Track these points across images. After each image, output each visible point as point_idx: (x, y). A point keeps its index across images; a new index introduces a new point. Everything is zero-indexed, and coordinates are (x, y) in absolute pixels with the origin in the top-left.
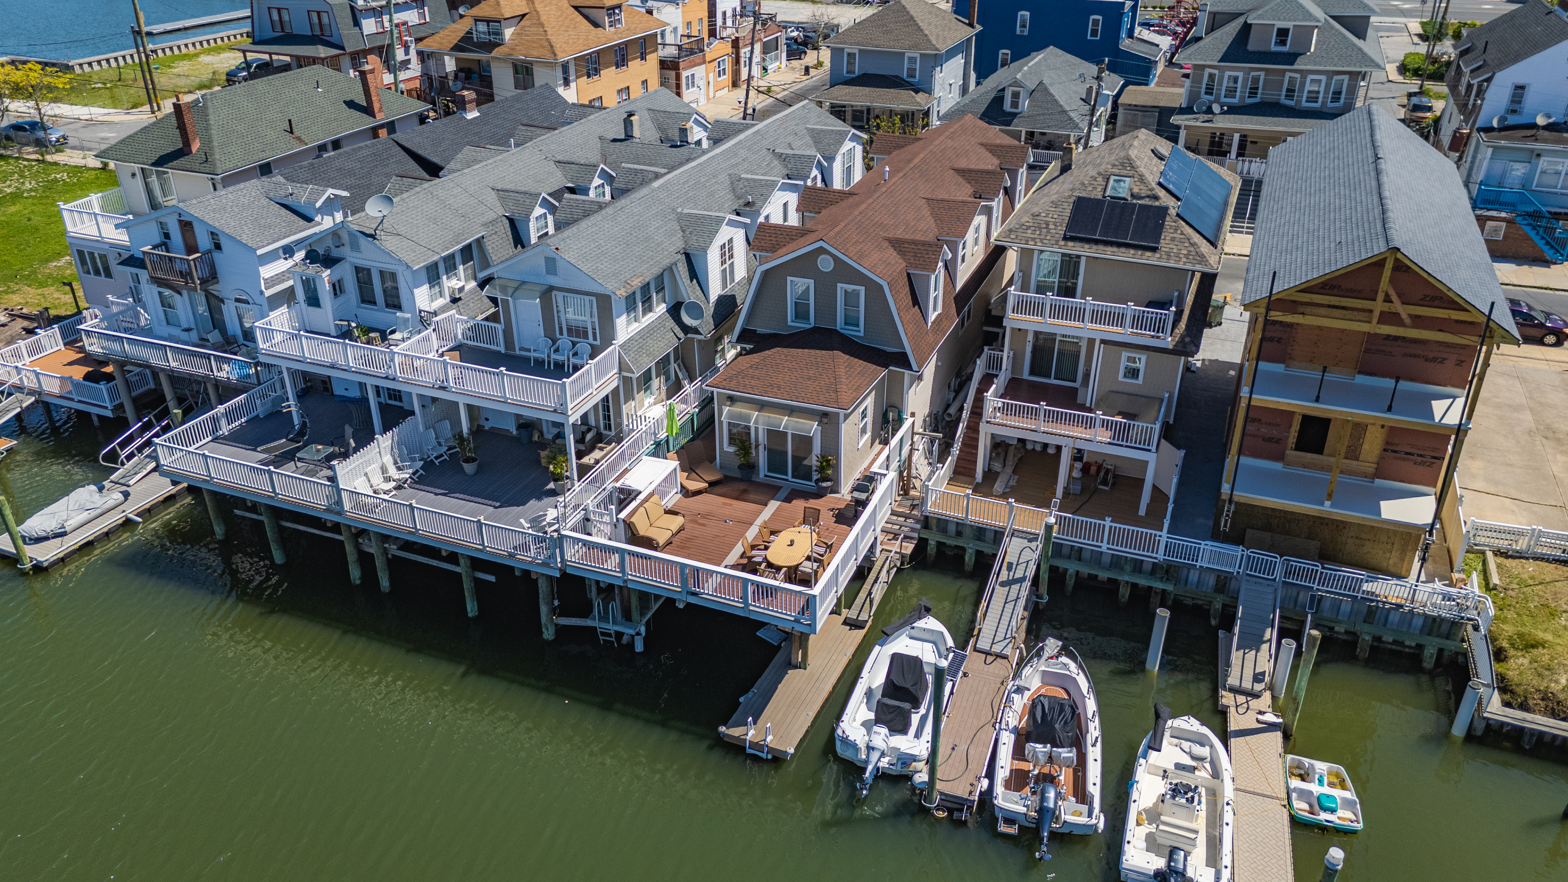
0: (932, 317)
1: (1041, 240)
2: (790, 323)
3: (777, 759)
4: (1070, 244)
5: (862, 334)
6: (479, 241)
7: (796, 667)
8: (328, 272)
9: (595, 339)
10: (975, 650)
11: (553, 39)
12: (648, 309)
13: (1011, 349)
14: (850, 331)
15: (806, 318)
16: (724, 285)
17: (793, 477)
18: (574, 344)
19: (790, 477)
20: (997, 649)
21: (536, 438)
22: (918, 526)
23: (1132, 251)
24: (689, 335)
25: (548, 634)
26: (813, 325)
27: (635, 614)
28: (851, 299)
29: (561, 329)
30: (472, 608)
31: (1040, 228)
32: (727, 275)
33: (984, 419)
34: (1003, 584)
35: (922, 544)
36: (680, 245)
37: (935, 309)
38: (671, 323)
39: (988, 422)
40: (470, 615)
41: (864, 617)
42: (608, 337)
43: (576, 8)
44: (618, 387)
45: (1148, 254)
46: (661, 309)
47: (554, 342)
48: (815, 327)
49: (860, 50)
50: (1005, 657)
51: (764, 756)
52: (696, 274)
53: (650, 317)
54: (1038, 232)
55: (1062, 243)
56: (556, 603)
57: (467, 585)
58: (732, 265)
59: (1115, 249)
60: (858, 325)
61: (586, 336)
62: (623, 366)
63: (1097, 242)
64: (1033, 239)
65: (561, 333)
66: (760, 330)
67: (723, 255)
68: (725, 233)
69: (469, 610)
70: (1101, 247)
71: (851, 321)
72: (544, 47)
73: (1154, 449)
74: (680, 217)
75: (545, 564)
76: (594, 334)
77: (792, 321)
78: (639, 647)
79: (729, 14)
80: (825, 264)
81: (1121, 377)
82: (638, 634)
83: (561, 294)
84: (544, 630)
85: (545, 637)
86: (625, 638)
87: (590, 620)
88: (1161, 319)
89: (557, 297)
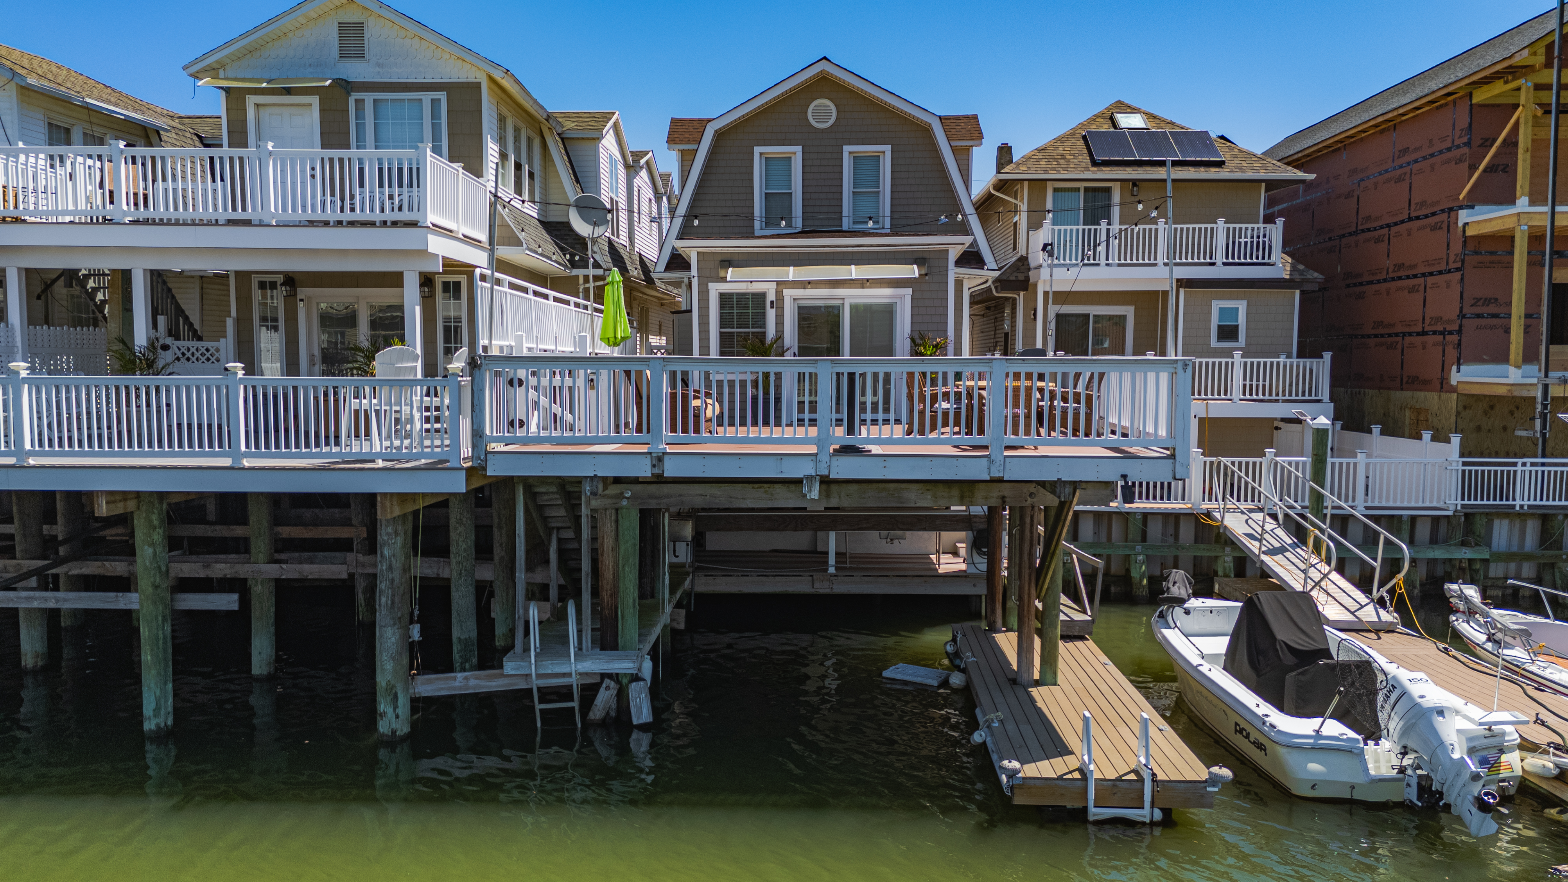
2: (758, 233)
7: (1036, 683)
12: (519, 188)
14: (866, 230)
20: (1367, 617)
24: (575, 272)
25: (393, 717)
26: (800, 228)
27: (629, 626)
28: (866, 168)
30: (155, 707)
31: (1056, 160)
34: (1268, 553)
38: (548, 238)
45: (1213, 169)
46: (531, 208)
51: (1144, 814)
53: (519, 203)
54: (1055, 163)
55: (1095, 169)
56: (416, 632)
60: (878, 220)
63: (1139, 164)
71: (862, 216)
73: (1326, 397)
75: (427, 470)
77: (762, 229)
78: (639, 708)
80: (822, 115)
81: (1214, 343)
82: (636, 678)
83: (369, 98)
84: (382, 707)
85: (383, 727)
86: (605, 698)
87: (510, 666)
88: (1264, 242)
89: (358, 103)
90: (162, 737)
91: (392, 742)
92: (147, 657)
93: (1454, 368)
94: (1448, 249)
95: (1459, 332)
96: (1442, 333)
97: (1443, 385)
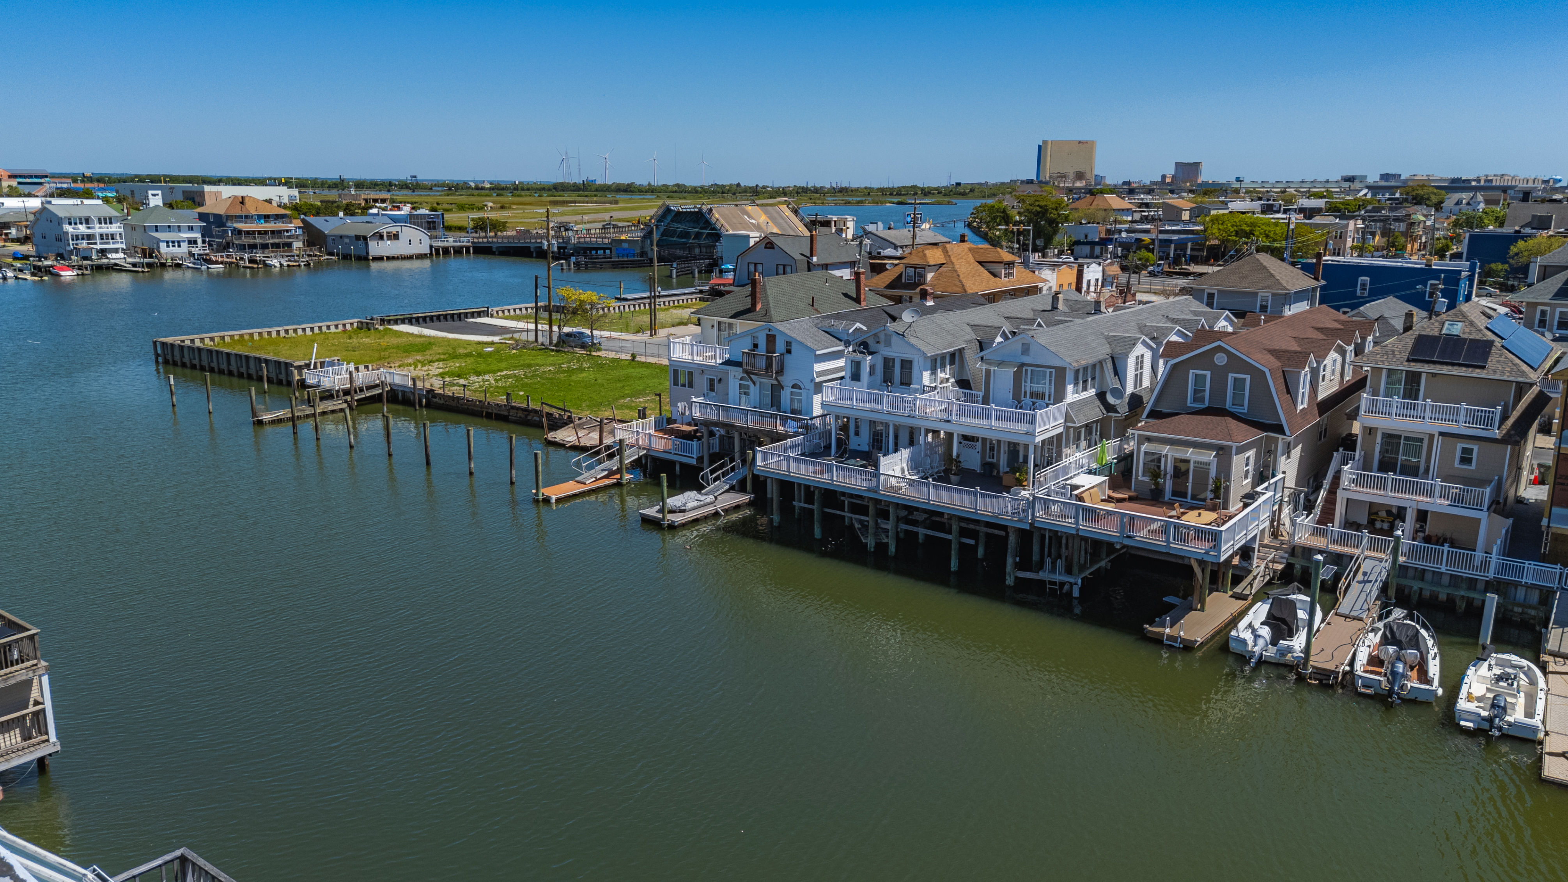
0: (1300, 407)
1: (1388, 362)
2: (1189, 404)
3: (1188, 647)
4: (1412, 364)
5: (1246, 411)
6: (961, 350)
7: (1196, 610)
8: (870, 357)
9: (1049, 399)
10: (1336, 614)
11: (964, 281)
12: (1085, 389)
13: (1362, 450)
14: (1236, 410)
15: (1202, 400)
16: (1136, 387)
17: (1191, 499)
18: (1034, 403)
19: (1189, 500)
20: (1354, 614)
21: (995, 473)
22: (1286, 555)
23: (1464, 369)
24: (1110, 414)
25: (1010, 581)
26: (1207, 403)
27: (1075, 569)
28: (1239, 384)
29: (1025, 393)
30: (954, 565)
31: (1388, 355)
32: (1138, 379)
33: (1341, 486)
34: (1358, 582)
35: (1289, 566)
36: (1109, 351)
37: (1302, 403)
38: (1098, 403)
39: (1344, 489)
40: (952, 569)
41: (1247, 592)
42: (1059, 397)
43: (980, 263)
44: (1062, 433)
45: (1478, 370)
46: (1092, 392)
47: (1019, 403)
48: (1208, 407)
49: (1219, 291)
50: (1361, 620)
51: (1177, 645)
52: (1119, 372)
53: (1084, 395)
54: (1385, 357)
55: (1406, 363)
56: (1018, 559)
57: (954, 546)
58: (1141, 373)
59: (1450, 367)
60: (1243, 405)
61: (1044, 397)
62: (1067, 420)
63: (1434, 363)
64: (1382, 361)
65: (1025, 397)
66: (1164, 410)
67: (1137, 364)
68: (1139, 349)
69: (952, 565)
70: (1438, 366)
71: (1236, 403)
72: (956, 286)
73: (1485, 509)
74: (1107, 338)
75: (1020, 520)
76: (1050, 396)
77: (1190, 401)
78: (1076, 593)
79: (1093, 283)
80: (1221, 359)
81: (1457, 464)
82: (1076, 584)
83: (1029, 369)
84: (1007, 577)
85: (1007, 583)
86: (1066, 587)
87: (1041, 573)
88: (1491, 416)
89: (1026, 370)
90: (955, 572)
91: (1009, 587)
92: (953, 552)
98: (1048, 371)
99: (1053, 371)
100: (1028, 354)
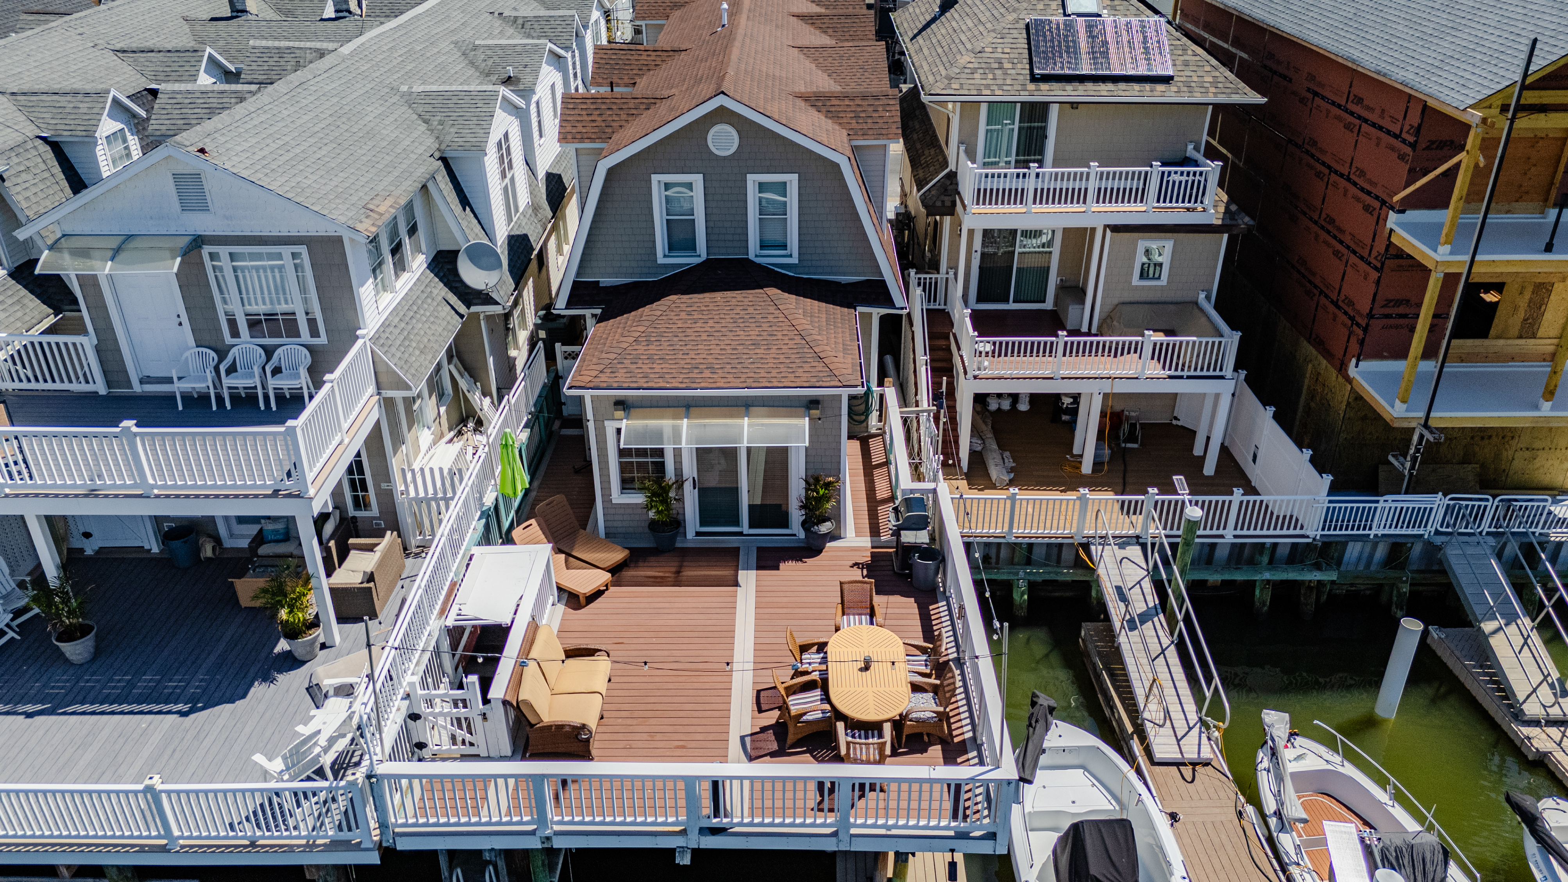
0: (888, 219)
1: (1000, 87)
2: (661, 260)
5: (795, 260)
9: (314, 333)
10: (1153, 761)
12: (400, 266)
14: (771, 259)
15: (690, 246)
16: (509, 217)
17: (751, 526)
18: (269, 352)
19: (746, 529)
20: (1187, 752)
21: (208, 551)
23: (1136, 87)
24: (474, 309)
26: (704, 256)
28: (772, 199)
29: (233, 324)
31: (992, 69)
32: (509, 197)
33: (964, 375)
36: (430, 143)
38: (440, 290)
44: (378, 423)
45: (1160, 88)
46: (418, 263)
47: (222, 353)
48: (707, 260)
50: (1206, 762)
52: (468, 195)
53: (405, 282)
54: (990, 76)
55: (1032, 87)
59: (1111, 87)
60: (784, 247)
61: (293, 330)
62: (383, 379)
63: (1081, 79)
64: (987, 86)
65: (235, 333)
66: (606, 281)
67: (501, 163)
68: (500, 121)
70: (1090, 86)
71: (770, 240)
73: (1228, 374)
76: (312, 323)
77: (665, 256)
80: (725, 141)
81: (1136, 281)
83: (224, 251)
88: (1199, 182)
89: (213, 256)
93: (1354, 361)
94: (1373, 241)
95: (1365, 330)
96: (1352, 319)
97: (1342, 368)
98: (286, 251)
99: (303, 250)
100: (204, 208)
